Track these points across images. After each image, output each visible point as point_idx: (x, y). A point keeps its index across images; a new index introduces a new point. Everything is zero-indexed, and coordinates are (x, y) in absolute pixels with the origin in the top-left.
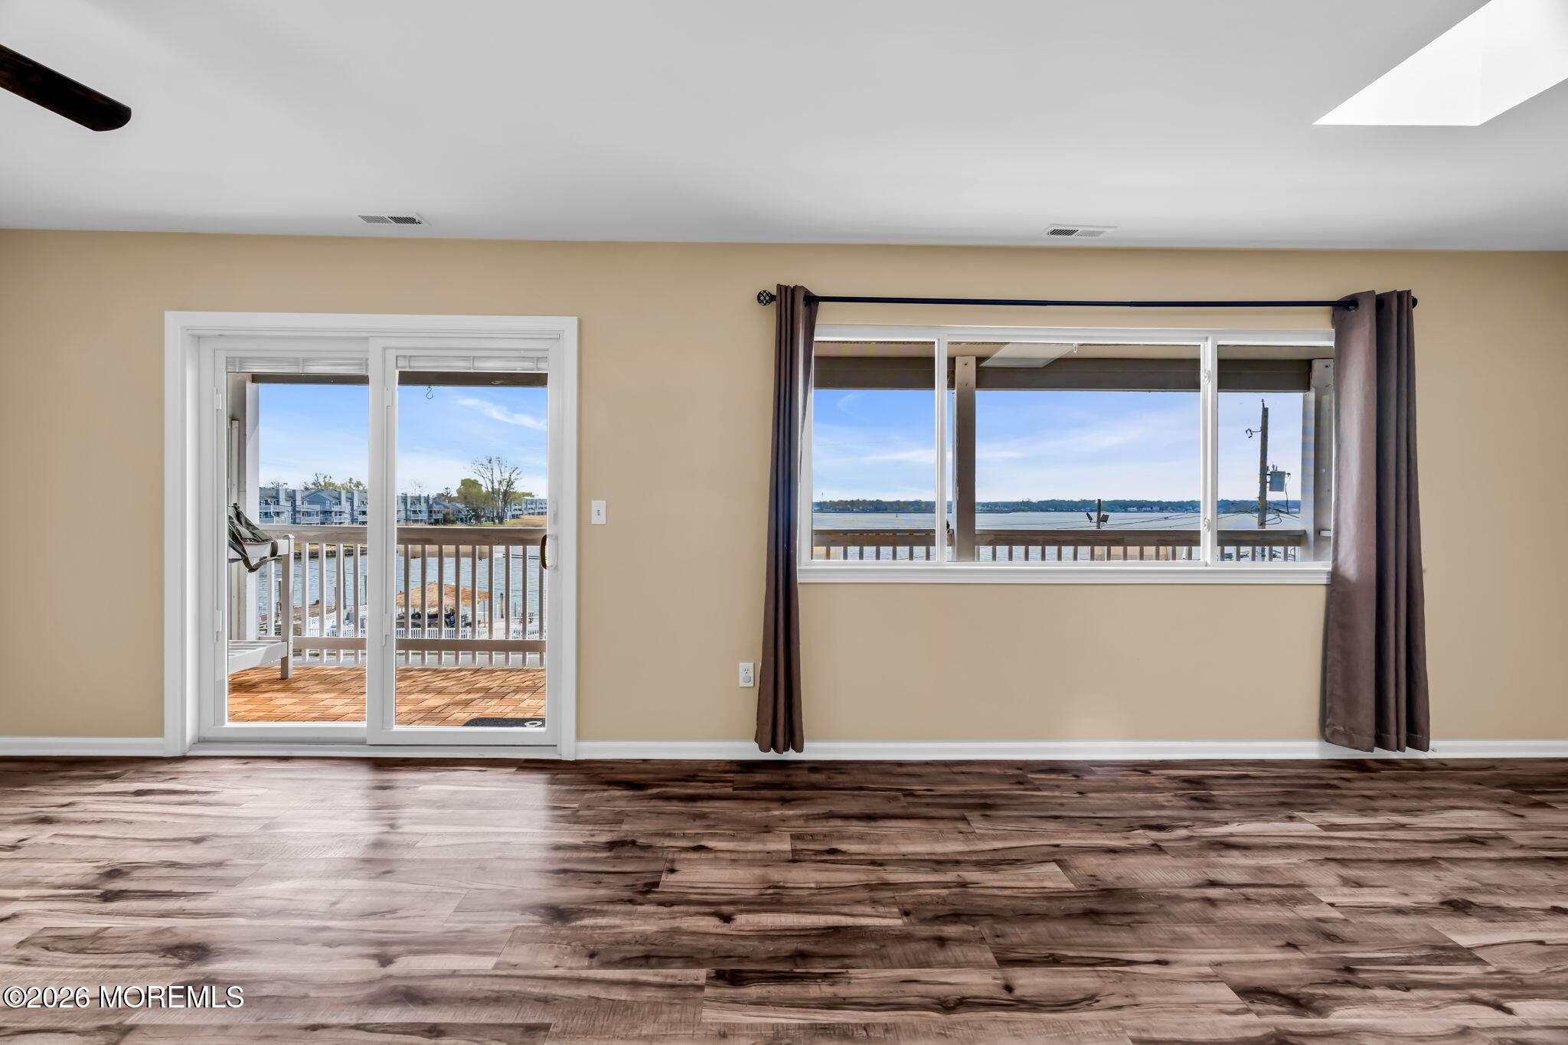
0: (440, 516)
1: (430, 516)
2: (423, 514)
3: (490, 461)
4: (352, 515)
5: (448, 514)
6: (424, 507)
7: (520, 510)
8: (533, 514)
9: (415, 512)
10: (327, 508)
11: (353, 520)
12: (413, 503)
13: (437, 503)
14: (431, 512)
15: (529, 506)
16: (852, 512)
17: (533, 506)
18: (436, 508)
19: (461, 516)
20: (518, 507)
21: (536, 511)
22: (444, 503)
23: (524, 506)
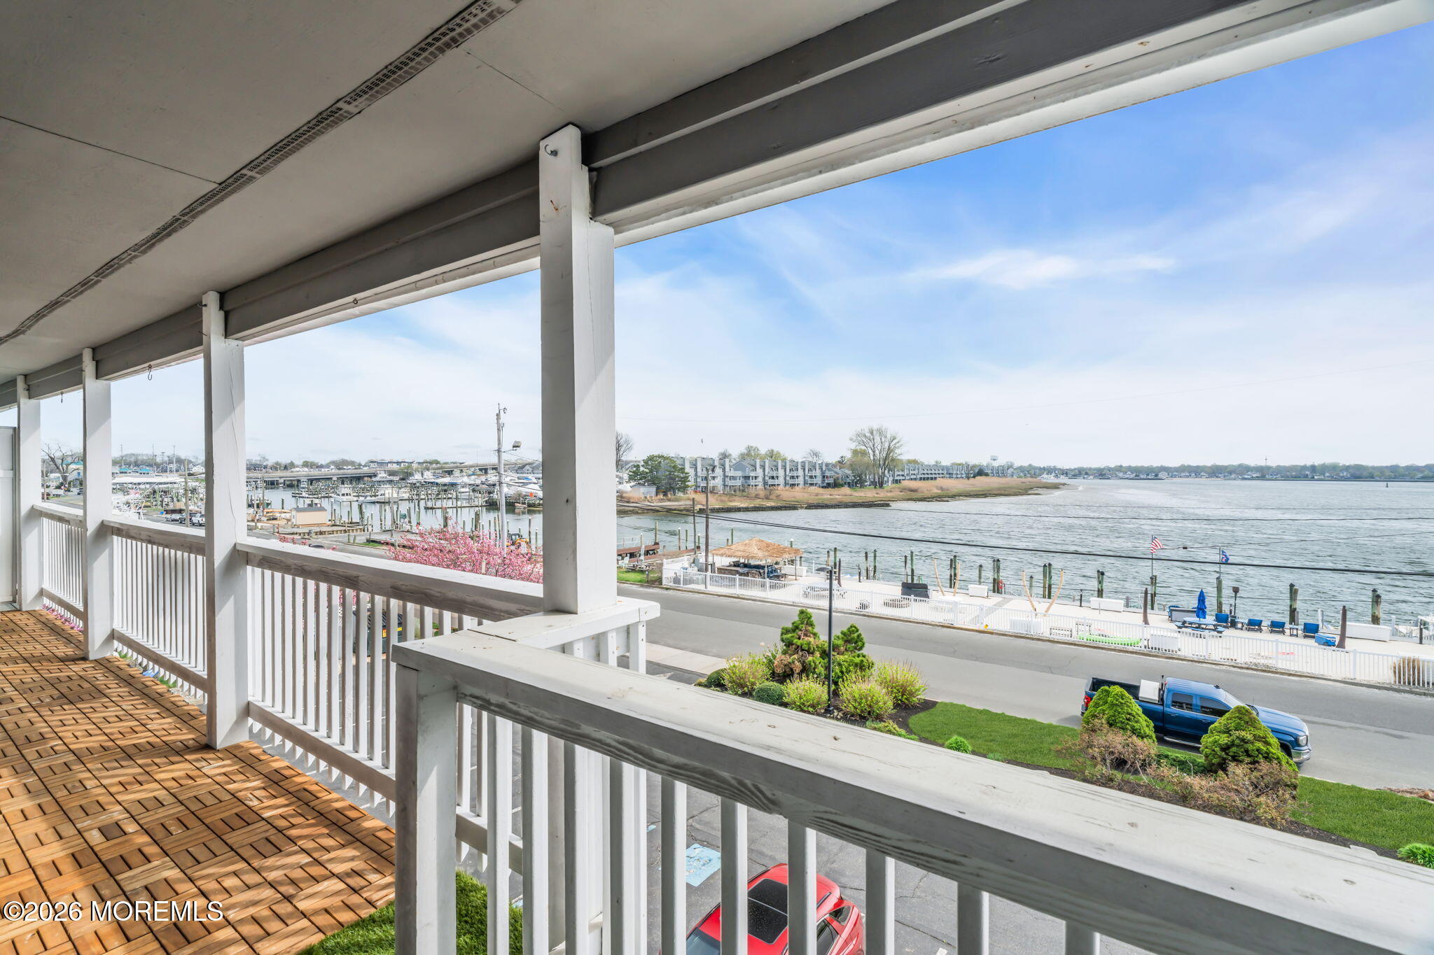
0: (831, 481)
1: (823, 481)
2: (818, 479)
3: (872, 433)
4: (764, 479)
5: (838, 478)
6: (818, 473)
7: (903, 475)
8: (915, 479)
9: (811, 477)
10: (747, 474)
11: (765, 483)
12: (810, 470)
13: (829, 470)
14: (824, 477)
15: (911, 472)
16: (1313, 479)
17: (916, 472)
18: (828, 474)
19: (848, 480)
20: (901, 473)
21: (918, 477)
22: (835, 470)
23: (906, 472)
